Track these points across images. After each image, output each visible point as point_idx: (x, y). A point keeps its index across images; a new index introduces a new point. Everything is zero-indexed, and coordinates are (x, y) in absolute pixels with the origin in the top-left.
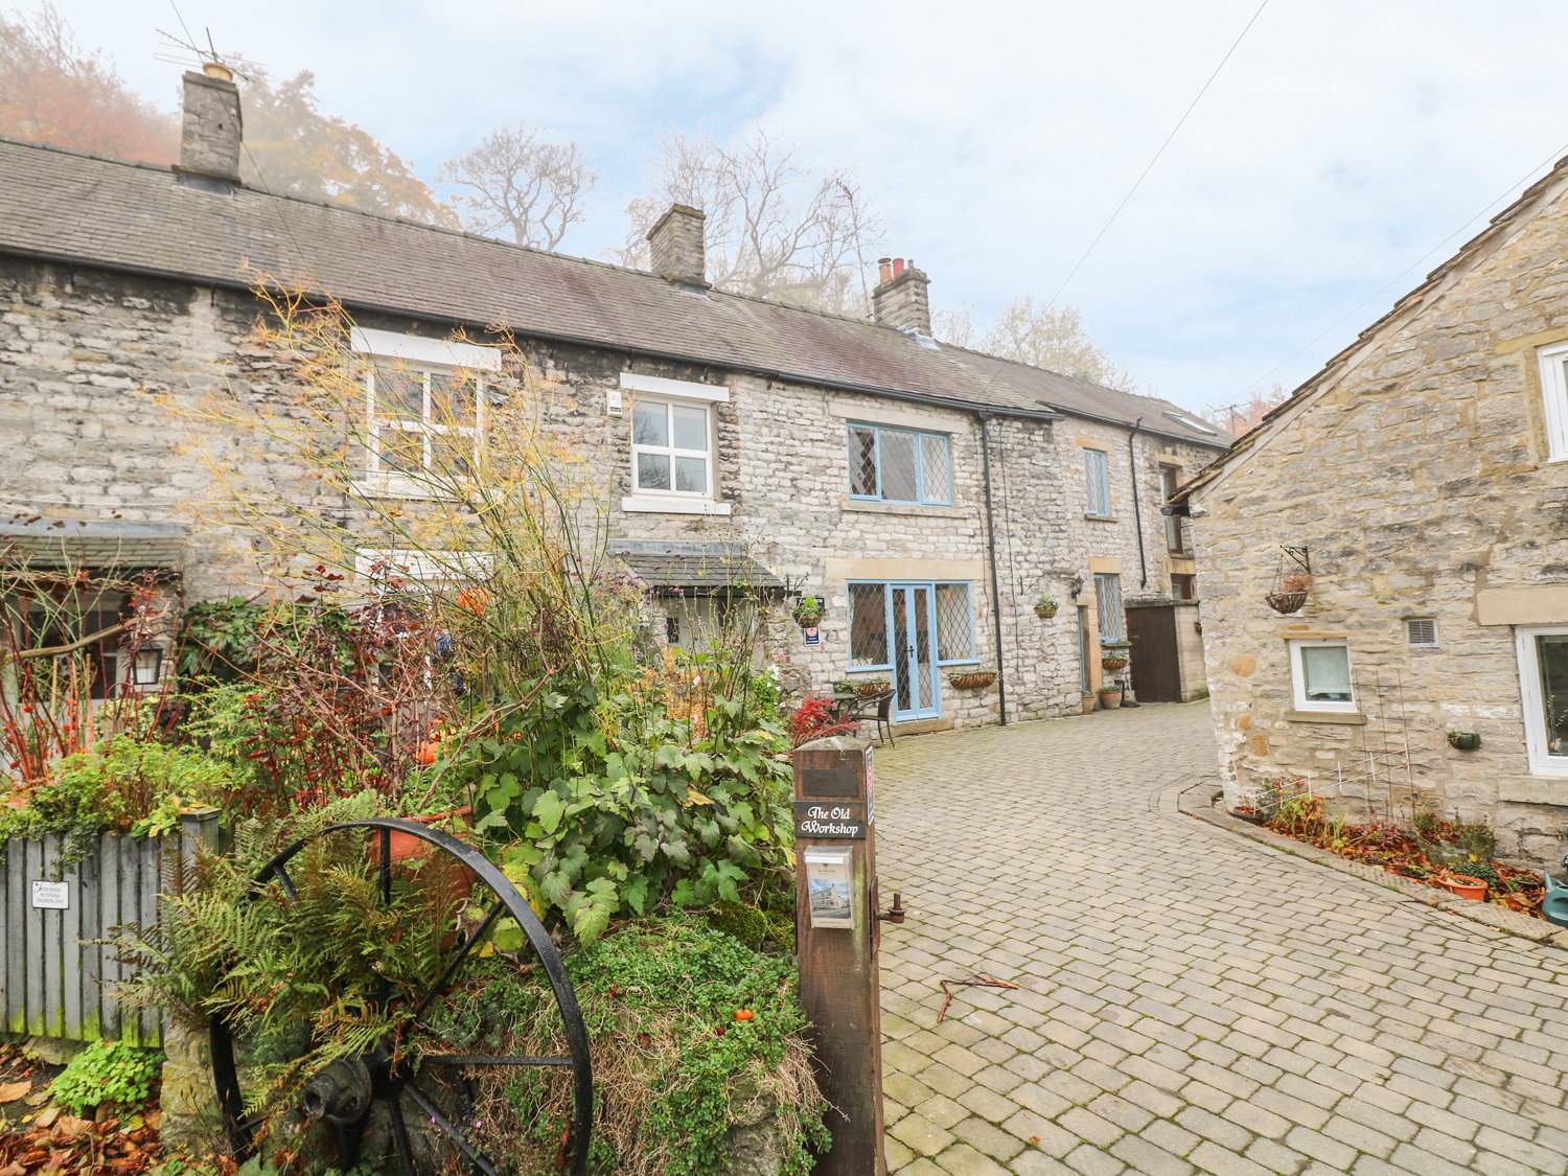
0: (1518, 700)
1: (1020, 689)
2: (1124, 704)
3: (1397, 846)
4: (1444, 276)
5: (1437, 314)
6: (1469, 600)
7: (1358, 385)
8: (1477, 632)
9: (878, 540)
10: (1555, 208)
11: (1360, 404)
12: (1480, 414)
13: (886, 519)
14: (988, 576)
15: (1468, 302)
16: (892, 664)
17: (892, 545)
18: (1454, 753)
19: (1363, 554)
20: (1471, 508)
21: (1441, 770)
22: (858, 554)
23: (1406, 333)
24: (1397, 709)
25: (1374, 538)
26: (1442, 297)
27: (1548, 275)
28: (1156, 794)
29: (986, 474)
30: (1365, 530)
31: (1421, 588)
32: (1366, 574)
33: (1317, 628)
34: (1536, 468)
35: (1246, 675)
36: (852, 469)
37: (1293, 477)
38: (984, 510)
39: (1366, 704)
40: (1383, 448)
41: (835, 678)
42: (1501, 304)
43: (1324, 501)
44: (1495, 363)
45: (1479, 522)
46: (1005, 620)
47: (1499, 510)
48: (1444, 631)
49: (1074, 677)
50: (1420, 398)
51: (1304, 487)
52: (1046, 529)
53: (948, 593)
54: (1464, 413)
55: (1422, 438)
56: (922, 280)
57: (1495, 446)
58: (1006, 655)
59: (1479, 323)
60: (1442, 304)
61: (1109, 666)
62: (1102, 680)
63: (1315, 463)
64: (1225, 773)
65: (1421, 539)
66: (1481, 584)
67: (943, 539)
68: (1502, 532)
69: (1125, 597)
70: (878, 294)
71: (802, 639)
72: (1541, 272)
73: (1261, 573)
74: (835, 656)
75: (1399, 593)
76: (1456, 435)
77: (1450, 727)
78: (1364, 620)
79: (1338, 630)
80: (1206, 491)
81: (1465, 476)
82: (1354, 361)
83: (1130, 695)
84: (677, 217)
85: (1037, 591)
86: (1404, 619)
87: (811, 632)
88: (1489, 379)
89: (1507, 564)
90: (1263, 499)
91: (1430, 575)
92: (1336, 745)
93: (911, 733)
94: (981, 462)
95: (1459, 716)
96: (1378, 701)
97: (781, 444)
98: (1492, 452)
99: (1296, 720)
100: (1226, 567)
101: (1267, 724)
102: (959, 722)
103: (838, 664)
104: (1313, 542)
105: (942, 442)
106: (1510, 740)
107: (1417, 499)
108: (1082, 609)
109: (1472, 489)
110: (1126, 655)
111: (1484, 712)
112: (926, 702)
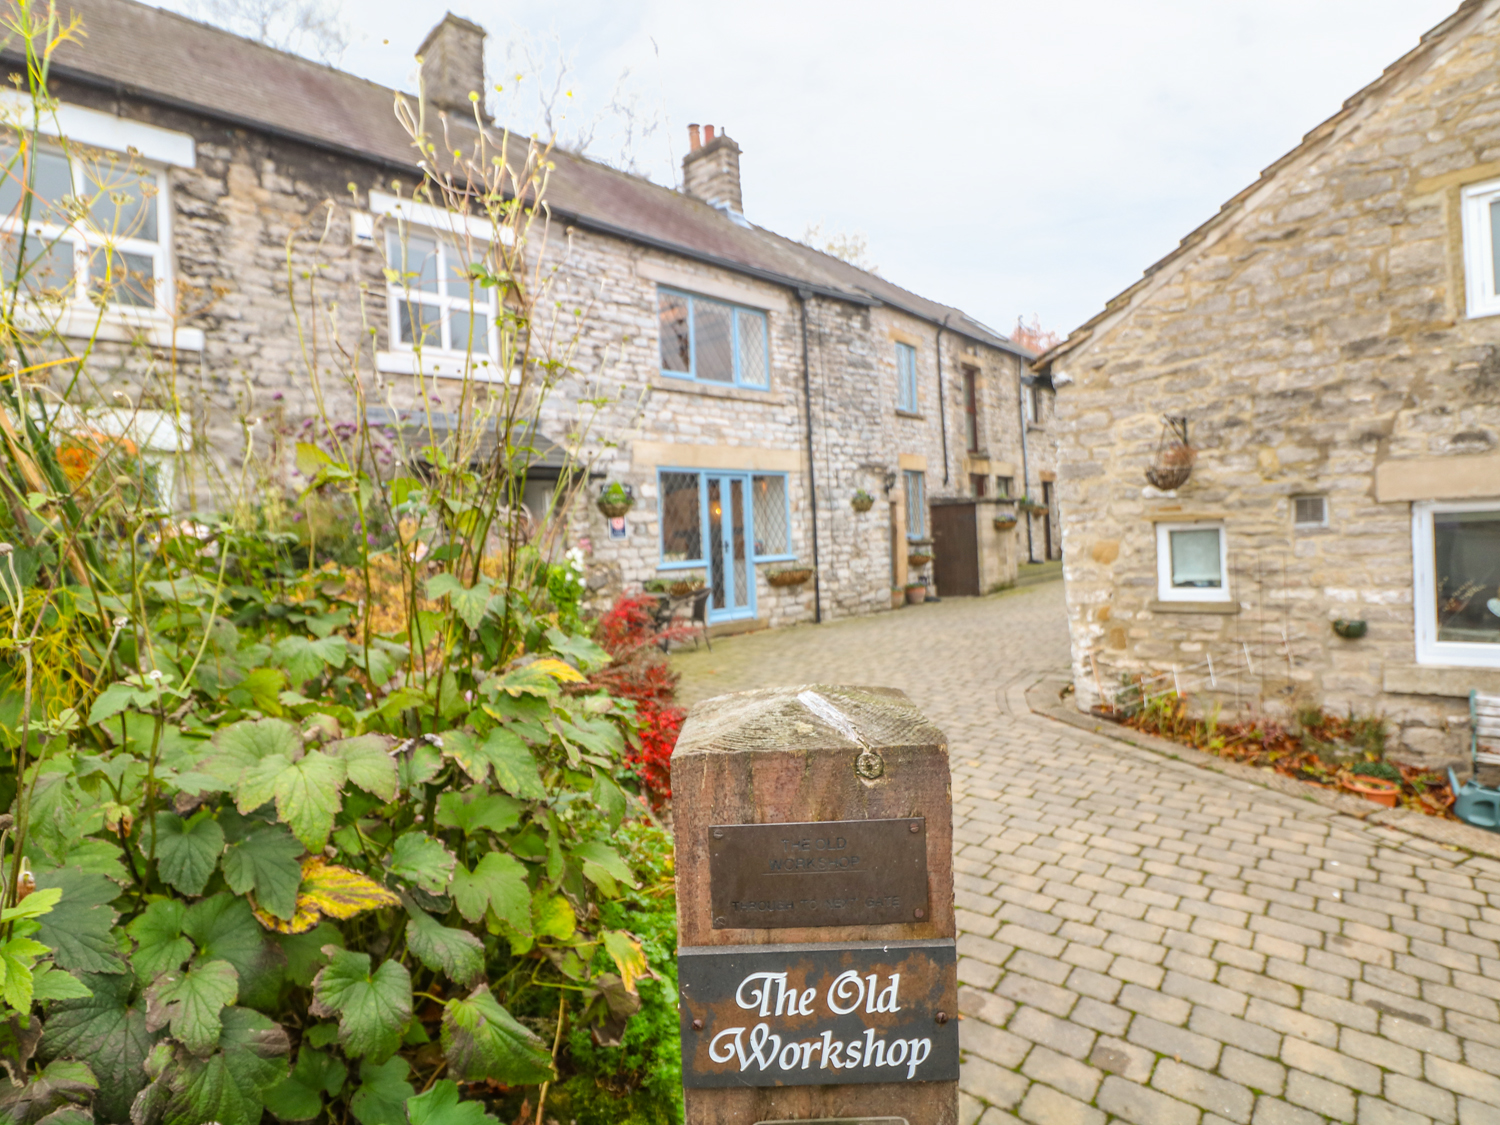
0: (1410, 583)
1: (835, 586)
2: (928, 599)
3: (1278, 745)
4: (1361, 103)
5: (1349, 147)
6: (1367, 474)
7: (1254, 231)
8: (1373, 509)
9: (692, 423)
10: (1492, 24)
11: (1255, 253)
12: (1392, 262)
13: (700, 401)
14: (806, 467)
15: (1387, 133)
16: (706, 561)
17: (707, 429)
18: (1336, 641)
19: (1249, 424)
20: (1377, 372)
21: (1320, 660)
22: (670, 438)
23: (1314, 170)
24: (1278, 596)
25: (1263, 406)
26: (1357, 128)
27: (1479, 102)
28: (1002, 694)
29: (805, 358)
30: (1254, 397)
31: (1314, 461)
32: (1252, 447)
33: (1190, 509)
34: (1453, 324)
35: (1107, 561)
36: (663, 342)
37: (1174, 340)
38: (802, 397)
39: (1242, 591)
40: (1279, 303)
41: (645, 575)
42: (1424, 134)
43: (1208, 365)
44: (1414, 204)
45: (1384, 386)
46: (822, 514)
47: (1409, 372)
48: (1336, 510)
49: (885, 573)
50: (1325, 245)
51: (1186, 350)
52: (862, 420)
53: (764, 486)
54: (1374, 262)
55: (1326, 291)
56: (734, 150)
57: (1406, 299)
58: (822, 551)
59: (1398, 157)
60: (1358, 137)
61: (915, 562)
62: (908, 577)
63: (1200, 322)
64: (1079, 668)
65: (1317, 406)
66: (1382, 456)
67: (760, 426)
68: (1410, 397)
69: (929, 494)
70: (688, 162)
71: (607, 531)
72: (1471, 98)
73: (1132, 447)
74: (645, 551)
75: (1291, 467)
76: (1364, 288)
77: (1335, 614)
78: (1246, 499)
79: (1215, 510)
80: (1073, 357)
81: (1371, 334)
82: (1252, 203)
83: (932, 590)
84: (450, 28)
85: (852, 485)
86: (1292, 496)
87: (618, 523)
88: (1407, 222)
89: (1413, 432)
90: (1137, 365)
91: (1325, 447)
92: (1205, 636)
93: (727, 632)
94: (800, 345)
95: (1344, 602)
96: (1256, 587)
97: (581, 304)
98: (1405, 307)
99: (1160, 610)
100: (1092, 443)
101: (1129, 615)
102: (774, 621)
103: (650, 561)
104: (1193, 411)
105: (760, 320)
106: (1399, 626)
107: (1315, 360)
108: (893, 504)
109: (1379, 348)
110: (928, 551)
111: (1373, 597)
112: (742, 600)
